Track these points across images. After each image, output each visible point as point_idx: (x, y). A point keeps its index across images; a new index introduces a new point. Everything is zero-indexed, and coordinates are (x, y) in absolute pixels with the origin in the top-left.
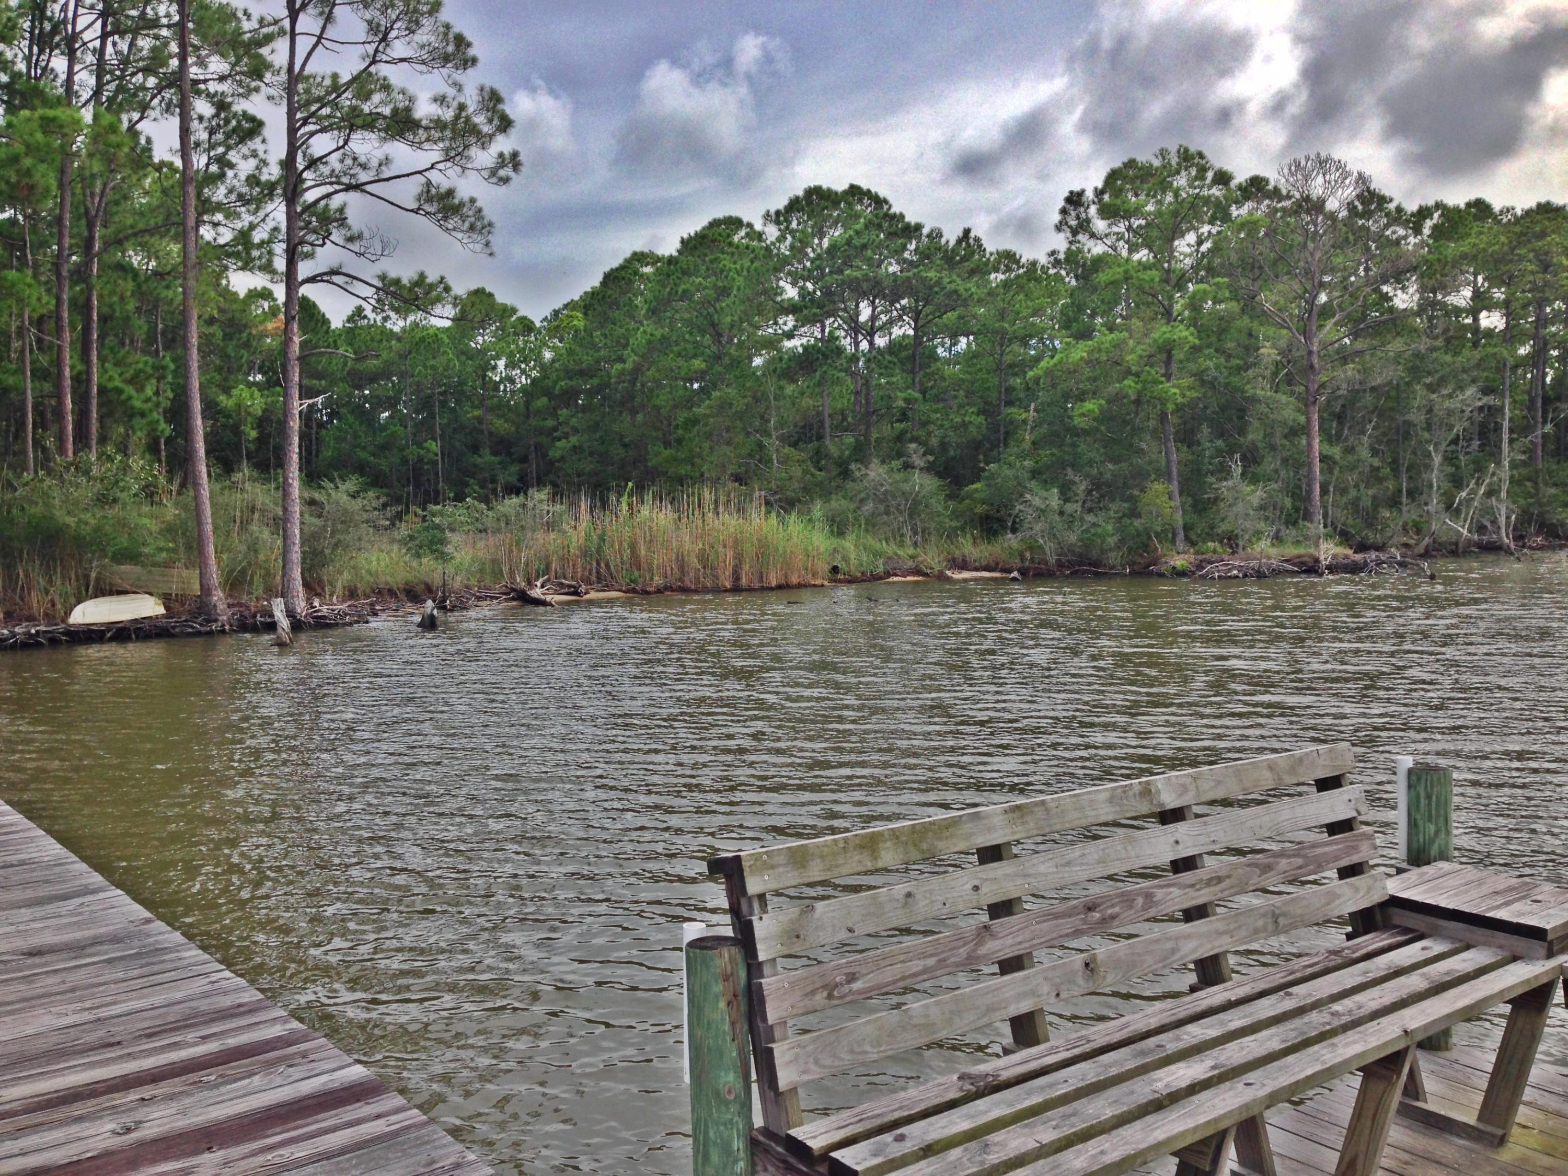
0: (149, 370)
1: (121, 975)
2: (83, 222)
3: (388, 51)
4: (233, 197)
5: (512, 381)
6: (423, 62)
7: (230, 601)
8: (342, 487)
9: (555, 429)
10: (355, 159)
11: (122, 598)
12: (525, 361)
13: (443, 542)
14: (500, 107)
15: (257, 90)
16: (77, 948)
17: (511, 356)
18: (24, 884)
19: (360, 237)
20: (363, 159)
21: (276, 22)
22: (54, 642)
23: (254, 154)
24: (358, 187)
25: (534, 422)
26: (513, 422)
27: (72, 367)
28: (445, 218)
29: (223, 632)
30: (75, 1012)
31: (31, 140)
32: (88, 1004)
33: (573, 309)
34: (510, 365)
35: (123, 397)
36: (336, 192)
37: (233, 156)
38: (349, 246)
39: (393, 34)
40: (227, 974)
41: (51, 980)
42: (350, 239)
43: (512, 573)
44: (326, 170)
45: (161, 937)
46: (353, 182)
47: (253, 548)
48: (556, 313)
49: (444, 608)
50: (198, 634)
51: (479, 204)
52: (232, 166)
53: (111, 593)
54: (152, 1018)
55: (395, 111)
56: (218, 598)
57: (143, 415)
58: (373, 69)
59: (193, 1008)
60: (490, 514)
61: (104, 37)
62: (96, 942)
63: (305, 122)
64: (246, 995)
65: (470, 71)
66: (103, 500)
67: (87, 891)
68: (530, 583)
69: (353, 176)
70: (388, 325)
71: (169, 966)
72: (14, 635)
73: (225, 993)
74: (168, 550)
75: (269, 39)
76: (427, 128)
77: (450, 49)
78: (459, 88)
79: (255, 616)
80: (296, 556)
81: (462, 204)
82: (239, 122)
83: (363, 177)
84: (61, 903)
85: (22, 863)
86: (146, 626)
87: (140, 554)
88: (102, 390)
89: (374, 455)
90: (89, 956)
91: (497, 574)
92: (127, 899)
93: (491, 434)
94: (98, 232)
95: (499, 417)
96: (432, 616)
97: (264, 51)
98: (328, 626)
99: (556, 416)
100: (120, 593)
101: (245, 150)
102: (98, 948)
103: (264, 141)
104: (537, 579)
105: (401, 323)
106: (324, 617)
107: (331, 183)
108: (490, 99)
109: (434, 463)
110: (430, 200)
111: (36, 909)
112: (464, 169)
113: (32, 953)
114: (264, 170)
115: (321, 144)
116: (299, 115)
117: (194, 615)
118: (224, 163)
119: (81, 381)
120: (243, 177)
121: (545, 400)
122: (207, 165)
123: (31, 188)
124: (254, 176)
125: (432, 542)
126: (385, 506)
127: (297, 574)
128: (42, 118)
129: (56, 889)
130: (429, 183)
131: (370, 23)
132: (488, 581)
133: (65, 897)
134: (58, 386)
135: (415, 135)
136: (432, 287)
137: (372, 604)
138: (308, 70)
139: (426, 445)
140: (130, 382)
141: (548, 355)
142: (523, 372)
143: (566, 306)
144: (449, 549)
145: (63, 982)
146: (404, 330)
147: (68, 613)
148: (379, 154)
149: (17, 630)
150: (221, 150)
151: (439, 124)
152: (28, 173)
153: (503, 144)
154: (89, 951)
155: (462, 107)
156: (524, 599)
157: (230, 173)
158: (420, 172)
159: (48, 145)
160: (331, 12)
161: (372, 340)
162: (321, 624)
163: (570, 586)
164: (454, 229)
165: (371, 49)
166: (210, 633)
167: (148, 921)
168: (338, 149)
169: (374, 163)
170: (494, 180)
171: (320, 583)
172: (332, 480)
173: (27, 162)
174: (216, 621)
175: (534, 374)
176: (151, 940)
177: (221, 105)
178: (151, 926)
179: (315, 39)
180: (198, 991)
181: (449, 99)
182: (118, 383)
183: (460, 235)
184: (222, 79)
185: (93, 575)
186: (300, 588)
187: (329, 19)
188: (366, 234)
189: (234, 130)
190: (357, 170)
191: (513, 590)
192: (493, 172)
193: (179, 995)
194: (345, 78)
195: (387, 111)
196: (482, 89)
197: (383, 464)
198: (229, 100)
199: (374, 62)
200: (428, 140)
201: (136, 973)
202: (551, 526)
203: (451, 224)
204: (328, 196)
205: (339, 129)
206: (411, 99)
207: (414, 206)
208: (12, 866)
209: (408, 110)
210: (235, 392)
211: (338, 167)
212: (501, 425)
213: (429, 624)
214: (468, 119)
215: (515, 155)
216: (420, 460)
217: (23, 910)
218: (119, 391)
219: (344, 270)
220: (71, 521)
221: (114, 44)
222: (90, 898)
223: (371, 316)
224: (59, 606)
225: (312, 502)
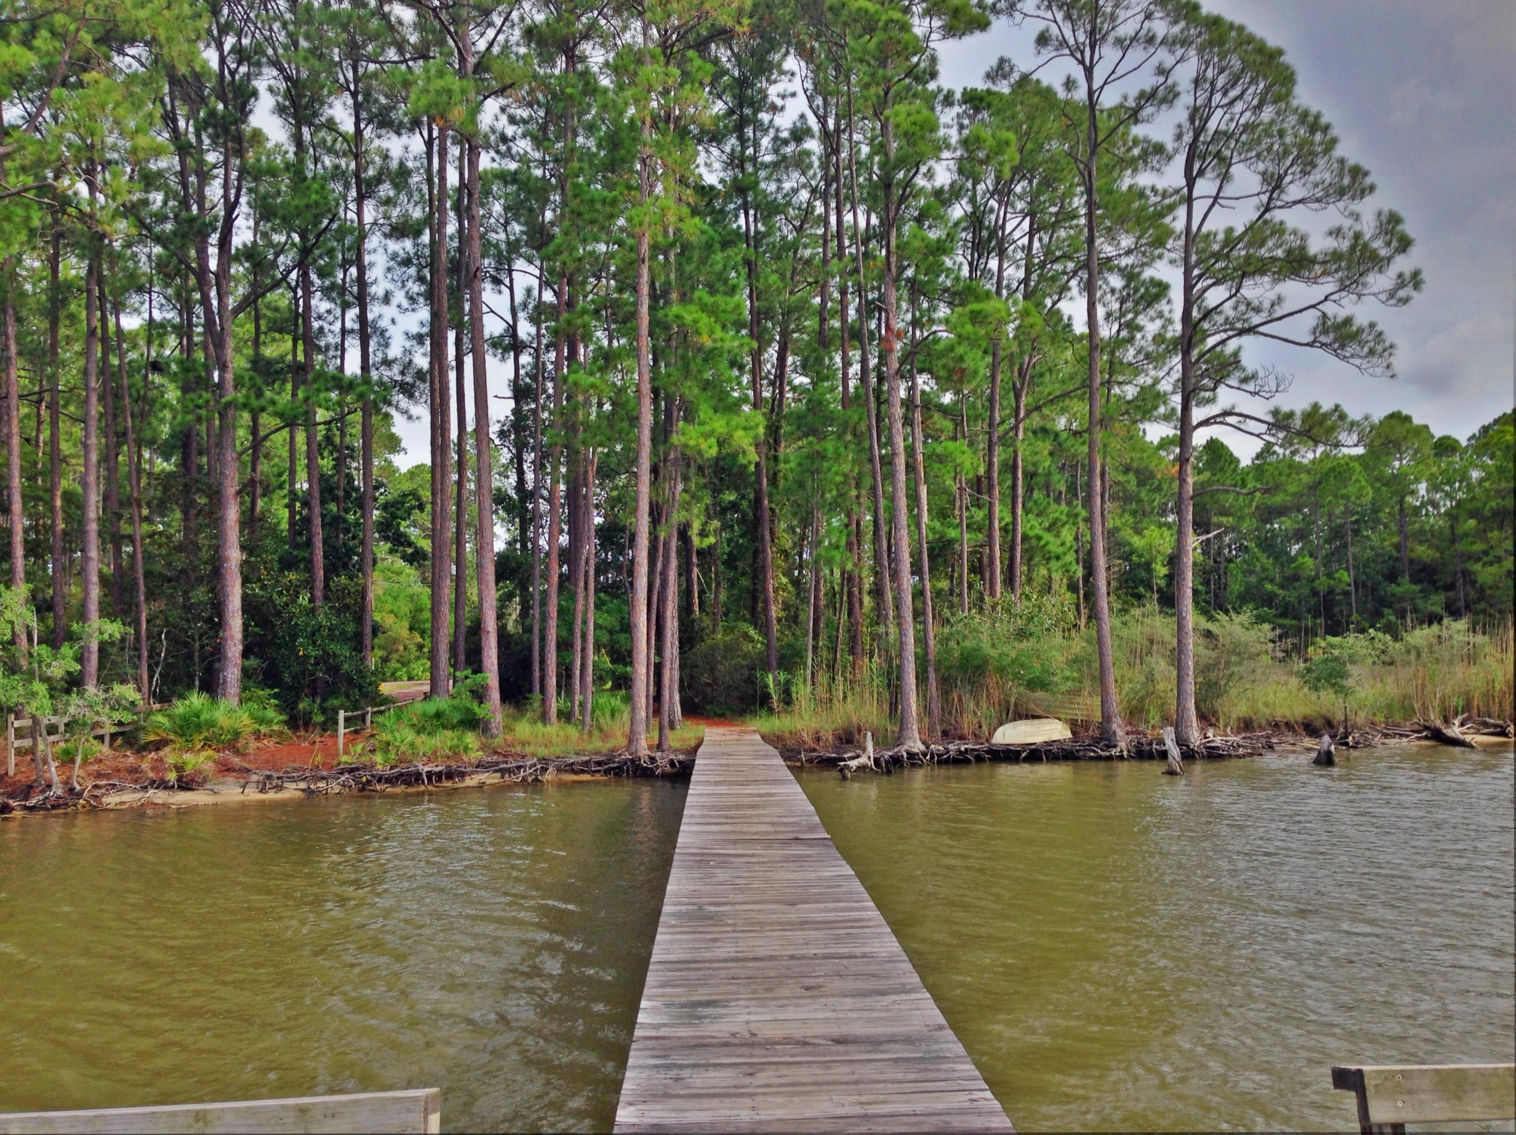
0: (1064, 518)
1: (900, 1076)
2: (1012, 394)
3: (1283, 196)
4: (1141, 357)
5: (1435, 505)
6: (1318, 200)
7: (1129, 728)
8: (1237, 619)
9: (1486, 553)
10: (1248, 304)
11: (1036, 721)
12: (1450, 482)
13: (1344, 675)
14: (1400, 227)
15: (1160, 257)
16: (875, 1043)
17: (1431, 479)
18: (858, 975)
19: (1254, 376)
20: (1256, 303)
21: (1177, 192)
22: (979, 759)
23: (1160, 315)
24: (1251, 330)
25: (1460, 547)
26: (1438, 549)
27: (1001, 520)
28: (1342, 347)
29: (1121, 758)
30: (852, 1104)
31: (964, 332)
32: (863, 1099)
33: (1504, 424)
34: (1434, 487)
35: (1042, 543)
36: (1229, 338)
37: (1141, 320)
38: (1244, 386)
39: (1288, 179)
40: (988, 1095)
41: (844, 1069)
42: (1245, 380)
43: (1425, 708)
44: (1220, 319)
45: (945, 1046)
46: (1246, 325)
47: (1150, 678)
48: (1485, 430)
49: (1346, 744)
50: (1099, 758)
51: (1379, 328)
52: (1140, 329)
53: (1027, 717)
54: (911, 1124)
55: (1289, 252)
56: (1118, 727)
57: (1058, 558)
58: (1267, 216)
59: (946, 1123)
60: (1397, 645)
61: (1031, 234)
62: (893, 1040)
63: (1200, 277)
64: (997, 1120)
65: (1368, 199)
66: (1022, 635)
67: (903, 990)
68: (1447, 721)
69: (1245, 321)
70: (1297, 458)
71: (942, 1075)
72: (948, 751)
73: (980, 1114)
74: (1073, 680)
75: (1171, 208)
76: (1324, 263)
77: (1346, 181)
78: (1356, 217)
79: (1151, 744)
80: (1190, 687)
81: (1360, 331)
82: (1147, 289)
83: (1256, 320)
84: (880, 998)
85: (864, 956)
86: (1054, 748)
87: (1050, 684)
88: (1025, 538)
89: (1282, 587)
90: (882, 1052)
91: (1408, 712)
92: (931, 1003)
93: (1412, 561)
94: (1024, 400)
95: (1421, 543)
96: (1329, 753)
97: (1168, 220)
98: (1221, 757)
99: (1485, 540)
100: (1034, 717)
101: (1151, 312)
102: (892, 1046)
103: (1169, 302)
104: (1456, 715)
105: (1310, 455)
106: (1217, 748)
107: (1225, 331)
108: (1389, 222)
109: (1347, 594)
110: (1325, 332)
111: (859, 999)
112: (1360, 296)
113: (840, 1041)
114: (1170, 328)
115: (1215, 296)
116: (1196, 272)
117: (1096, 741)
118: (1133, 327)
119: (1009, 530)
120: (1150, 337)
121: (1472, 523)
122: (1118, 331)
123: (963, 371)
124: (1160, 335)
125: (1330, 675)
126: (1280, 637)
127: (1191, 705)
128: (972, 312)
129: (882, 984)
130: (1324, 315)
131: (1264, 174)
132: (1398, 717)
133: (883, 993)
134: (990, 537)
135: (1310, 271)
136: (1326, 416)
137: (1268, 737)
138: (1204, 229)
139: (1337, 575)
140: (1049, 529)
141: (1475, 475)
142: (1448, 495)
143: (1496, 421)
144: (1349, 683)
145: (853, 1073)
146: (1313, 462)
147: (991, 735)
148: (1272, 295)
149: (951, 747)
150: (1130, 316)
151: (1336, 256)
152: (961, 359)
153: (1403, 264)
154: (885, 1047)
155: (1357, 236)
156: (1438, 736)
157: (1139, 336)
158: (1313, 306)
159: (975, 333)
160: (1227, 171)
161: (1280, 474)
162: (1213, 755)
163: (1495, 726)
164: (1352, 356)
165: (1265, 198)
166: (1110, 758)
167: (941, 1028)
168: (1231, 297)
169: (1267, 304)
170: (1393, 301)
171: (1215, 713)
172: (1226, 612)
173: (960, 350)
174: (1115, 746)
175: (1460, 495)
176: (936, 1047)
177: (1130, 276)
178: (941, 1033)
179: (1211, 200)
180: (957, 1106)
181: (1345, 230)
182: (1038, 531)
183: (1358, 362)
184: (1128, 252)
185: (1013, 700)
186: (1194, 719)
187: (1225, 178)
188: (1261, 374)
189: (1142, 297)
190: (1251, 314)
191: (1426, 728)
192: (1392, 294)
193: (940, 1106)
194: (1239, 229)
195: (1280, 253)
196: (1379, 214)
197: (1291, 596)
198: (1137, 270)
199: (1267, 209)
200: (1324, 274)
201: (912, 1076)
202: (1471, 658)
203: (1348, 351)
204: (1223, 342)
205: (1233, 279)
206: (1303, 238)
207: (1310, 339)
208: (855, 957)
209: (1303, 248)
210: (1146, 532)
211: (1231, 313)
212: (1423, 552)
213: (1325, 760)
214: (1366, 245)
215: (1416, 274)
216: (1331, 591)
217: (848, 1000)
218: (1039, 538)
219: (1237, 410)
220: (994, 653)
221: (1040, 239)
222: (903, 997)
223: (1280, 451)
224: (984, 728)
225: (1208, 634)
